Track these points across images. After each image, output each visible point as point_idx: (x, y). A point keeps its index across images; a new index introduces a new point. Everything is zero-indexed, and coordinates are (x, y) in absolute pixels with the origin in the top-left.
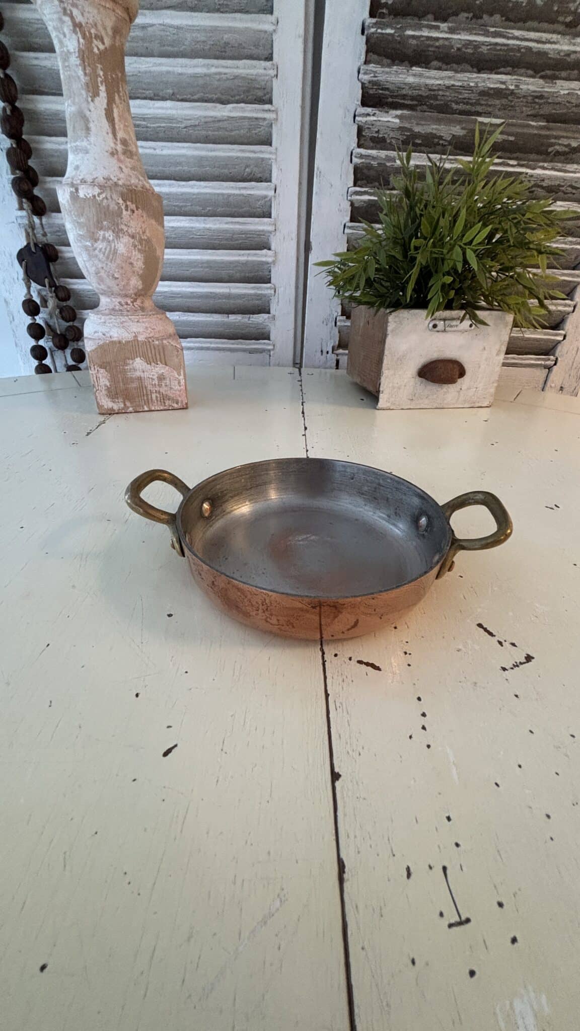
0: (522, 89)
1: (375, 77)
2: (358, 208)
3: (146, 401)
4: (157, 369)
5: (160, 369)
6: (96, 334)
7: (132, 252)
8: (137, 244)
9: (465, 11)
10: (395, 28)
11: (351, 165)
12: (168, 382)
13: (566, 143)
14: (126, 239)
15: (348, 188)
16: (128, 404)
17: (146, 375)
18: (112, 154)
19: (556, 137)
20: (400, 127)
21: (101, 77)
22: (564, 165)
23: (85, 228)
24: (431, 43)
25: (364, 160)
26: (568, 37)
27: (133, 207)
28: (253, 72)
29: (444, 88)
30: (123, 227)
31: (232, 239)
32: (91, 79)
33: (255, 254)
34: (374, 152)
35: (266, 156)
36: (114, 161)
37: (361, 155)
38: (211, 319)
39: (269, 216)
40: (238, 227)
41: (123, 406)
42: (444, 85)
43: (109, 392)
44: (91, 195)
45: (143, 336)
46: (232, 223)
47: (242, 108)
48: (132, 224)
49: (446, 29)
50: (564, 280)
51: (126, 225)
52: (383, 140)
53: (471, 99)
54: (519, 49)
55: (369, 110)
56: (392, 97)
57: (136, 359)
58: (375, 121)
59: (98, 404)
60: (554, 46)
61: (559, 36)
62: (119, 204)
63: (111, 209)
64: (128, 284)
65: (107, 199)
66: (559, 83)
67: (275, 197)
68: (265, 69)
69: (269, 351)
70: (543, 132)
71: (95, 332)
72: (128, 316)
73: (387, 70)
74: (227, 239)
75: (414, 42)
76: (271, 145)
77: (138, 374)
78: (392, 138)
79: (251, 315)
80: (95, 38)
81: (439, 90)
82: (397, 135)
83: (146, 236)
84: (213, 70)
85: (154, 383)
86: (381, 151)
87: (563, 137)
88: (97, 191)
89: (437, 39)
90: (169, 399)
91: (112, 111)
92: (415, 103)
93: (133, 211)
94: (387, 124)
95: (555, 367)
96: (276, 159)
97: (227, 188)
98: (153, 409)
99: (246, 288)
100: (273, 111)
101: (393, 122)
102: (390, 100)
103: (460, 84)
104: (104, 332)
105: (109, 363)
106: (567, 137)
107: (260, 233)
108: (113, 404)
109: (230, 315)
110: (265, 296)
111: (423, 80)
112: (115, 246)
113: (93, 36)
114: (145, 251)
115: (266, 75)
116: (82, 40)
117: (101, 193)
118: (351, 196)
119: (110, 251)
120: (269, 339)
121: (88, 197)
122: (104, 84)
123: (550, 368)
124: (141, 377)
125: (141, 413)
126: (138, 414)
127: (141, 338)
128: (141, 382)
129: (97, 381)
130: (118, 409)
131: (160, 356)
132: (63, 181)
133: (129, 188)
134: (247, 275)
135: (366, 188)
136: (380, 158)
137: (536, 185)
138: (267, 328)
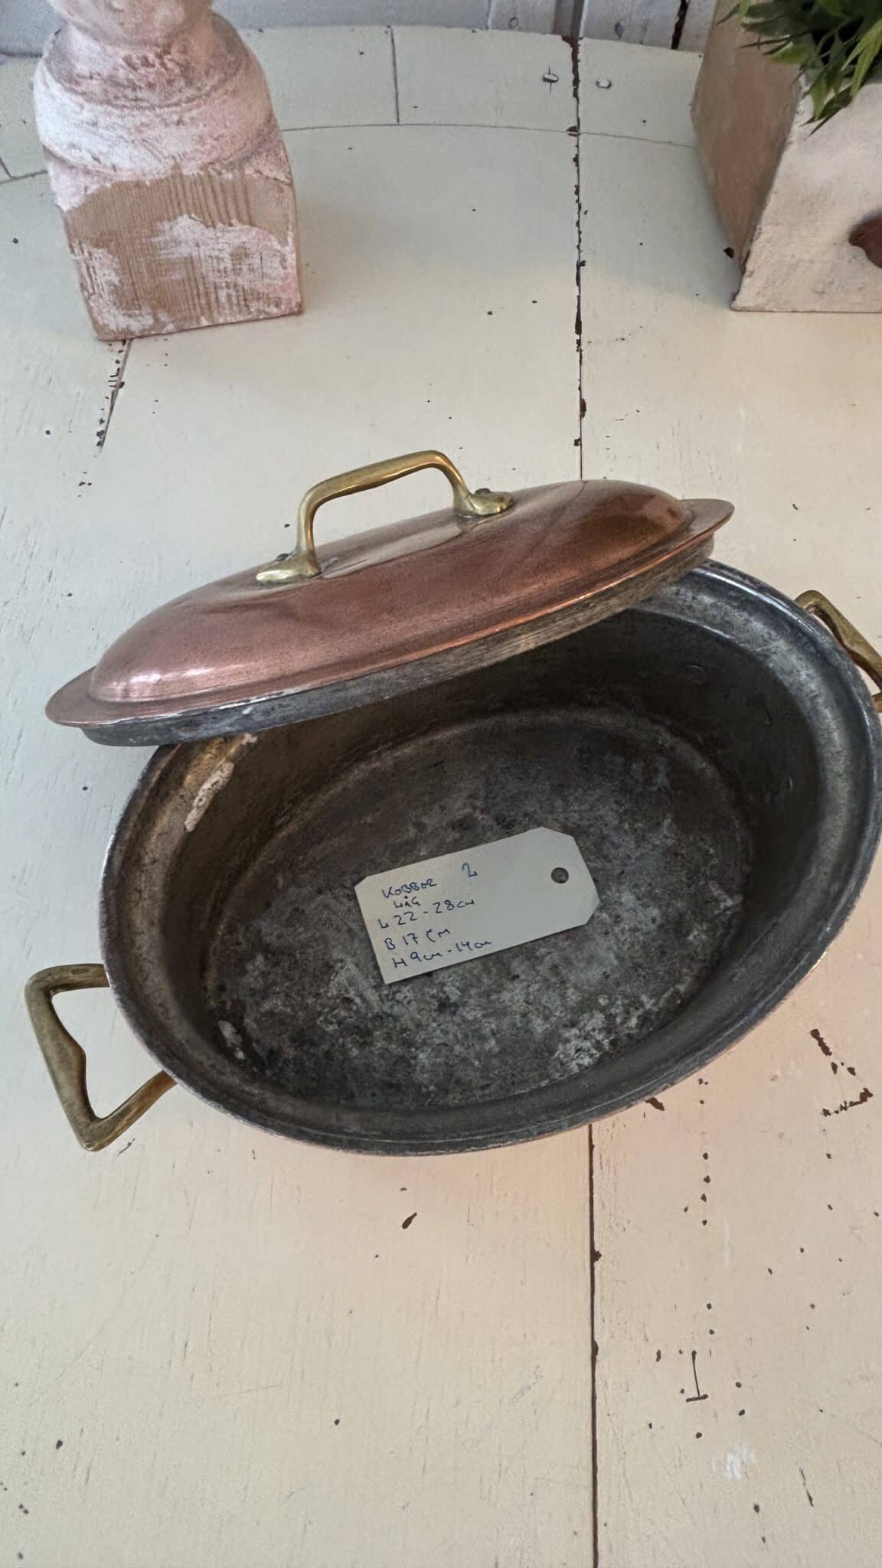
3: (205, 307)
4: (228, 235)
5: (239, 235)
6: (75, 153)
12: (257, 261)
16: (163, 317)
17: (204, 251)
41: (149, 321)
43: (118, 296)
45: (193, 163)
57: (179, 219)
64: (150, 19)
71: (73, 146)
72: (152, 107)
77: (184, 251)
85: (222, 267)
90: (259, 299)
98: (221, 321)
104: (97, 154)
105: (116, 235)
108: (129, 320)
124: (191, 258)
125: (195, 334)
126: (186, 335)
127: (190, 170)
128: (193, 268)
129: (90, 276)
130: (141, 328)
131: (237, 206)
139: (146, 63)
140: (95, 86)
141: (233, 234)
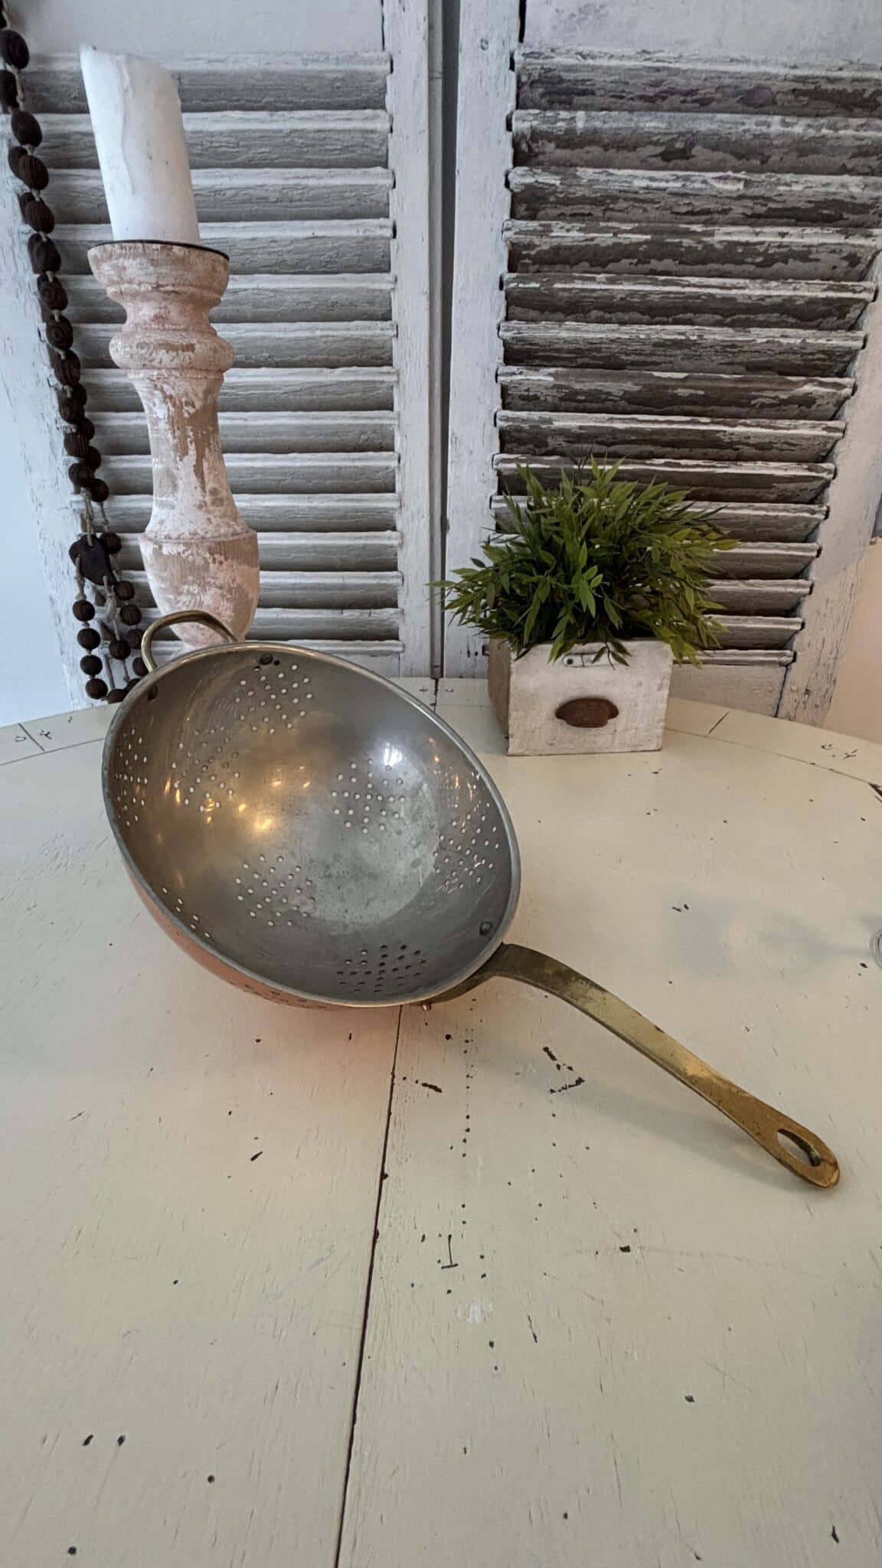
0: (706, 339)
1: (519, 333)
2: (508, 477)
7: (220, 603)
8: (225, 593)
9: (628, 258)
10: (542, 282)
11: (495, 429)
13: (773, 395)
14: (213, 591)
15: (494, 456)
18: (200, 507)
19: (759, 390)
20: (555, 385)
21: (190, 437)
22: (773, 421)
23: (169, 583)
24: (588, 294)
25: (510, 423)
26: (759, 281)
27: (222, 558)
28: (369, 333)
29: (607, 341)
30: (210, 579)
31: (345, 517)
32: (180, 440)
33: (375, 537)
34: (524, 414)
35: (386, 422)
36: (201, 513)
37: (508, 418)
38: (319, 616)
39: (393, 491)
40: (354, 504)
42: (608, 338)
44: (175, 552)
46: (345, 500)
47: (355, 371)
48: (221, 575)
49: (604, 280)
50: (792, 555)
51: (213, 578)
52: (536, 398)
53: (644, 350)
54: (698, 296)
55: (514, 369)
56: (543, 351)
58: (524, 380)
60: (741, 292)
61: (748, 281)
63: (197, 563)
65: (192, 555)
66: (755, 331)
67: (399, 467)
68: (382, 329)
69: (398, 653)
70: (741, 386)
73: (533, 325)
74: (339, 518)
75: (566, 294)
76: (392, 409)
78: (546, 395)
79: (373, 611)
80: (186, 405)
81: (601, 343)
82: (554, 392)
83: (238, 586)
84: (318, 333)
86: (534, 413)
87: (768, 390)
88: (182, 548)
89: (594, 290)
91: (202, 466)
92: (573, 356)
93: (221, 563)
94: (540, 382)
95: (794, 664)
96: (399, 425)
97: (337, 460)
99: (364, 577)
100: (395, 373)
101: (546, 381)
102: (541, 354)
103: (627, 337)
106: (775, 390)
107: (380, 511)
109: (344, 611)
110: (390, 586)
111: (579, 335)
112: (200, 599)
113: (184, 403)
114: (235, 599)
115: (383, 335)
116: (171, 409)
117: (187, 550)
118: (497, 464)
120: (397, 639)
121: (173, 555)
122: (193, 443)
123: (787, 666)
132: (145, 537)
133: (218, 539)
134: (367, 559)
135: (518, 453)
136: (534, 421)
137: (740, 443)
138: (395, 625)
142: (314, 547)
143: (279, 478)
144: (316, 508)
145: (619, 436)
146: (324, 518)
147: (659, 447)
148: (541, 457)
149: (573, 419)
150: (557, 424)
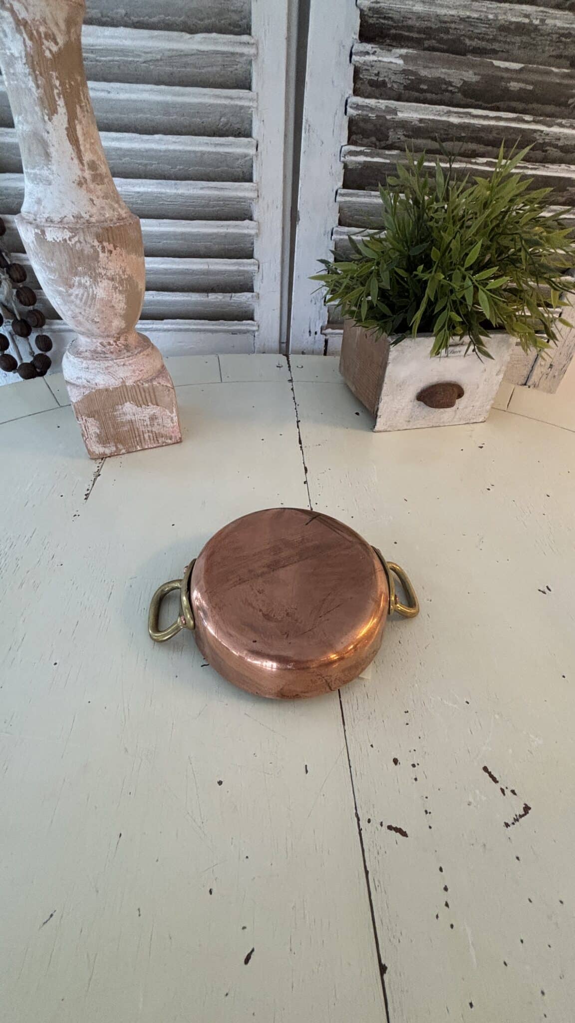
0: (547, 25)
2: (352, 172)
3: (139, 441)
5: (152, 410)
6: (80, 381)
7: (112, 295)
8: (117, 285)
11: (345, 117)
12: (160, 421)
14: (105, 283)
15: (342, 147)
16: (120, 446)
17: (137, 417)
18: (80, 184)
20: (404, 70)
21: (57, 88)
23: (57, 274)
25: (360, 112)
27: (111, 247)
30: (101, 270)
31: (208, 206)
32: (45, 91)
33: (235, 226)
34: (372, 102)
35: (245, 103)
36: (83, 192)
37: (358, 105)
38: (189, 298)
39: (250, 180)
40: (216, 193)
41: (114, 449)
42: (459, 16)
43: (99, 439)
44: (61, 239)
45: (131, 381)
46: (208, 188)
47: (213, 39)
48: (111, 265)
51: (104, 268)
52: (384, 83)
53: (488, 35)
55: (368, 47)
56: (395, 28)
57: (125, 404)
58: (376, 61)
59: (89, 451)
62: (95, 246)
63: (86, 252)
64: (110, 326)
65: (80, 242)
67: (257, 156)
69: (254, 331)
70: (565, 82)
71: (78, 378)
72: (112, 360)
74: (203, 206)
76: (250, 88)
77: (128, 417)
78: (394, 82)
79: (233, 294)
80: (46, 39)
81: (452, 22)
82: (400, 78)
83: (127, 274)
85: (145, 424)
86: (381, 101)
88: (67, 234)
90: (162, 437)
91: (75, 130)
92: (423, 36)
93: (111, 252)
94: (390, 66)
96: (257, 108)
97: (200, 144)
98: (146, 447)
99: (226, 264)
100: (253, 44)
101: (396, 63)
102: (393, 31)
103: (475, 15)
104: (88, 379)
105: (97, 412)
107: (240, 200)
108: (104, 449)
109: (210, 294)
110: (247, 272)
112: (93, 291)
113: (43, 36)
114: (126, 290)
116: (29, 43)
117: (73, 237)
118: (344, 157)
119: (88, 296)
120: (252, 319)
121: (58, 241)
122: (61, 96)
124: (132, 420)
125: (135, 453)
126: (131, 454)
127: (129, 383)
128: (132, 425)
129: (86, 431)
130: (110, 452)
131: (151, 397)
132: (23, 219)
133: (106, 225)
134: (227, 247)
135: (362, 145)
136: (379, 110)
137: (550, 144)
138: (251, 307)
139: (109, 344)
140: (88, 354)
141: (149, 410)
142: (183, 234)
143: (146, 162)
144: (181, 195)
145: (453, 132)
146: (188, 206)
147: (482, 146)
148: (383, 151)
149: (416, 111)
150: (400, 115)
